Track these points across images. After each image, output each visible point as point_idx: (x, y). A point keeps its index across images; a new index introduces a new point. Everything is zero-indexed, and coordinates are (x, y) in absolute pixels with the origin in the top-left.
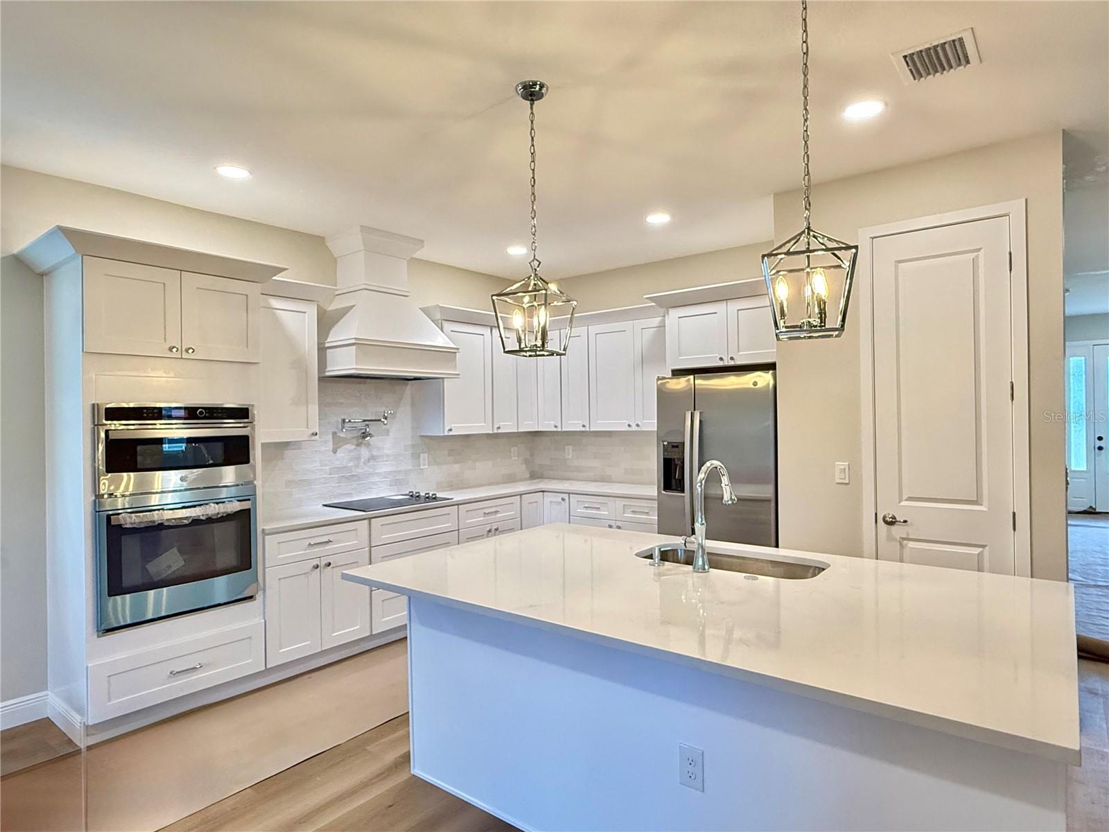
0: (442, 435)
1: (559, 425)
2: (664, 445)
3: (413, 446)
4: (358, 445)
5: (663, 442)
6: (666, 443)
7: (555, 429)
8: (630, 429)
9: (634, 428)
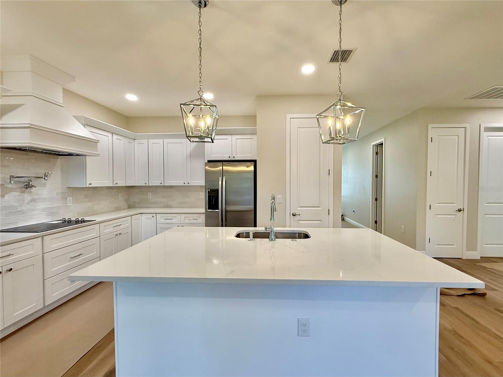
0: (85, 186)
1: (147, 183)
2: (208, 191)
3: (62, 193)
4: (23, 192)
5: (208, 189)
6: (209, 190)
7: (145, 185)
8: (185, 185)
9: (186, 184)
